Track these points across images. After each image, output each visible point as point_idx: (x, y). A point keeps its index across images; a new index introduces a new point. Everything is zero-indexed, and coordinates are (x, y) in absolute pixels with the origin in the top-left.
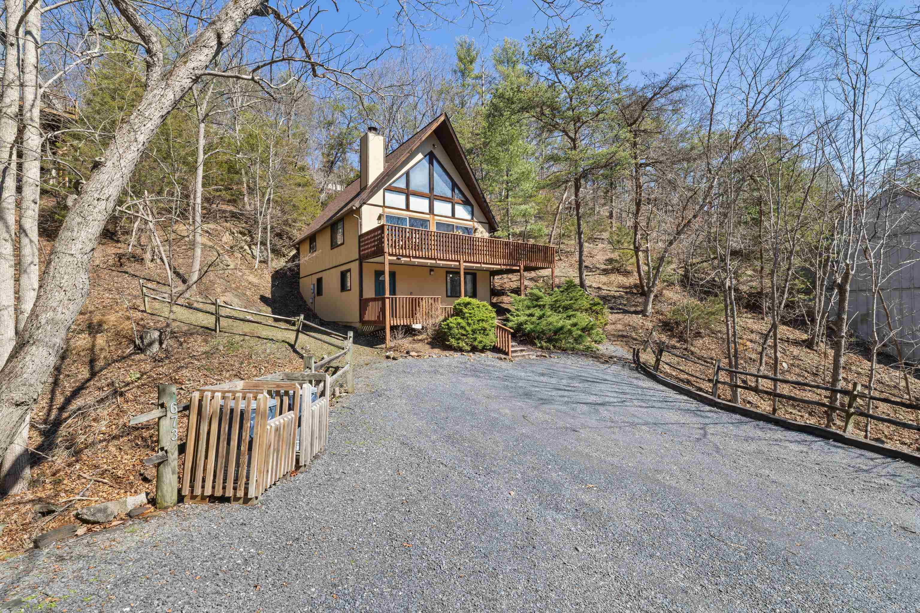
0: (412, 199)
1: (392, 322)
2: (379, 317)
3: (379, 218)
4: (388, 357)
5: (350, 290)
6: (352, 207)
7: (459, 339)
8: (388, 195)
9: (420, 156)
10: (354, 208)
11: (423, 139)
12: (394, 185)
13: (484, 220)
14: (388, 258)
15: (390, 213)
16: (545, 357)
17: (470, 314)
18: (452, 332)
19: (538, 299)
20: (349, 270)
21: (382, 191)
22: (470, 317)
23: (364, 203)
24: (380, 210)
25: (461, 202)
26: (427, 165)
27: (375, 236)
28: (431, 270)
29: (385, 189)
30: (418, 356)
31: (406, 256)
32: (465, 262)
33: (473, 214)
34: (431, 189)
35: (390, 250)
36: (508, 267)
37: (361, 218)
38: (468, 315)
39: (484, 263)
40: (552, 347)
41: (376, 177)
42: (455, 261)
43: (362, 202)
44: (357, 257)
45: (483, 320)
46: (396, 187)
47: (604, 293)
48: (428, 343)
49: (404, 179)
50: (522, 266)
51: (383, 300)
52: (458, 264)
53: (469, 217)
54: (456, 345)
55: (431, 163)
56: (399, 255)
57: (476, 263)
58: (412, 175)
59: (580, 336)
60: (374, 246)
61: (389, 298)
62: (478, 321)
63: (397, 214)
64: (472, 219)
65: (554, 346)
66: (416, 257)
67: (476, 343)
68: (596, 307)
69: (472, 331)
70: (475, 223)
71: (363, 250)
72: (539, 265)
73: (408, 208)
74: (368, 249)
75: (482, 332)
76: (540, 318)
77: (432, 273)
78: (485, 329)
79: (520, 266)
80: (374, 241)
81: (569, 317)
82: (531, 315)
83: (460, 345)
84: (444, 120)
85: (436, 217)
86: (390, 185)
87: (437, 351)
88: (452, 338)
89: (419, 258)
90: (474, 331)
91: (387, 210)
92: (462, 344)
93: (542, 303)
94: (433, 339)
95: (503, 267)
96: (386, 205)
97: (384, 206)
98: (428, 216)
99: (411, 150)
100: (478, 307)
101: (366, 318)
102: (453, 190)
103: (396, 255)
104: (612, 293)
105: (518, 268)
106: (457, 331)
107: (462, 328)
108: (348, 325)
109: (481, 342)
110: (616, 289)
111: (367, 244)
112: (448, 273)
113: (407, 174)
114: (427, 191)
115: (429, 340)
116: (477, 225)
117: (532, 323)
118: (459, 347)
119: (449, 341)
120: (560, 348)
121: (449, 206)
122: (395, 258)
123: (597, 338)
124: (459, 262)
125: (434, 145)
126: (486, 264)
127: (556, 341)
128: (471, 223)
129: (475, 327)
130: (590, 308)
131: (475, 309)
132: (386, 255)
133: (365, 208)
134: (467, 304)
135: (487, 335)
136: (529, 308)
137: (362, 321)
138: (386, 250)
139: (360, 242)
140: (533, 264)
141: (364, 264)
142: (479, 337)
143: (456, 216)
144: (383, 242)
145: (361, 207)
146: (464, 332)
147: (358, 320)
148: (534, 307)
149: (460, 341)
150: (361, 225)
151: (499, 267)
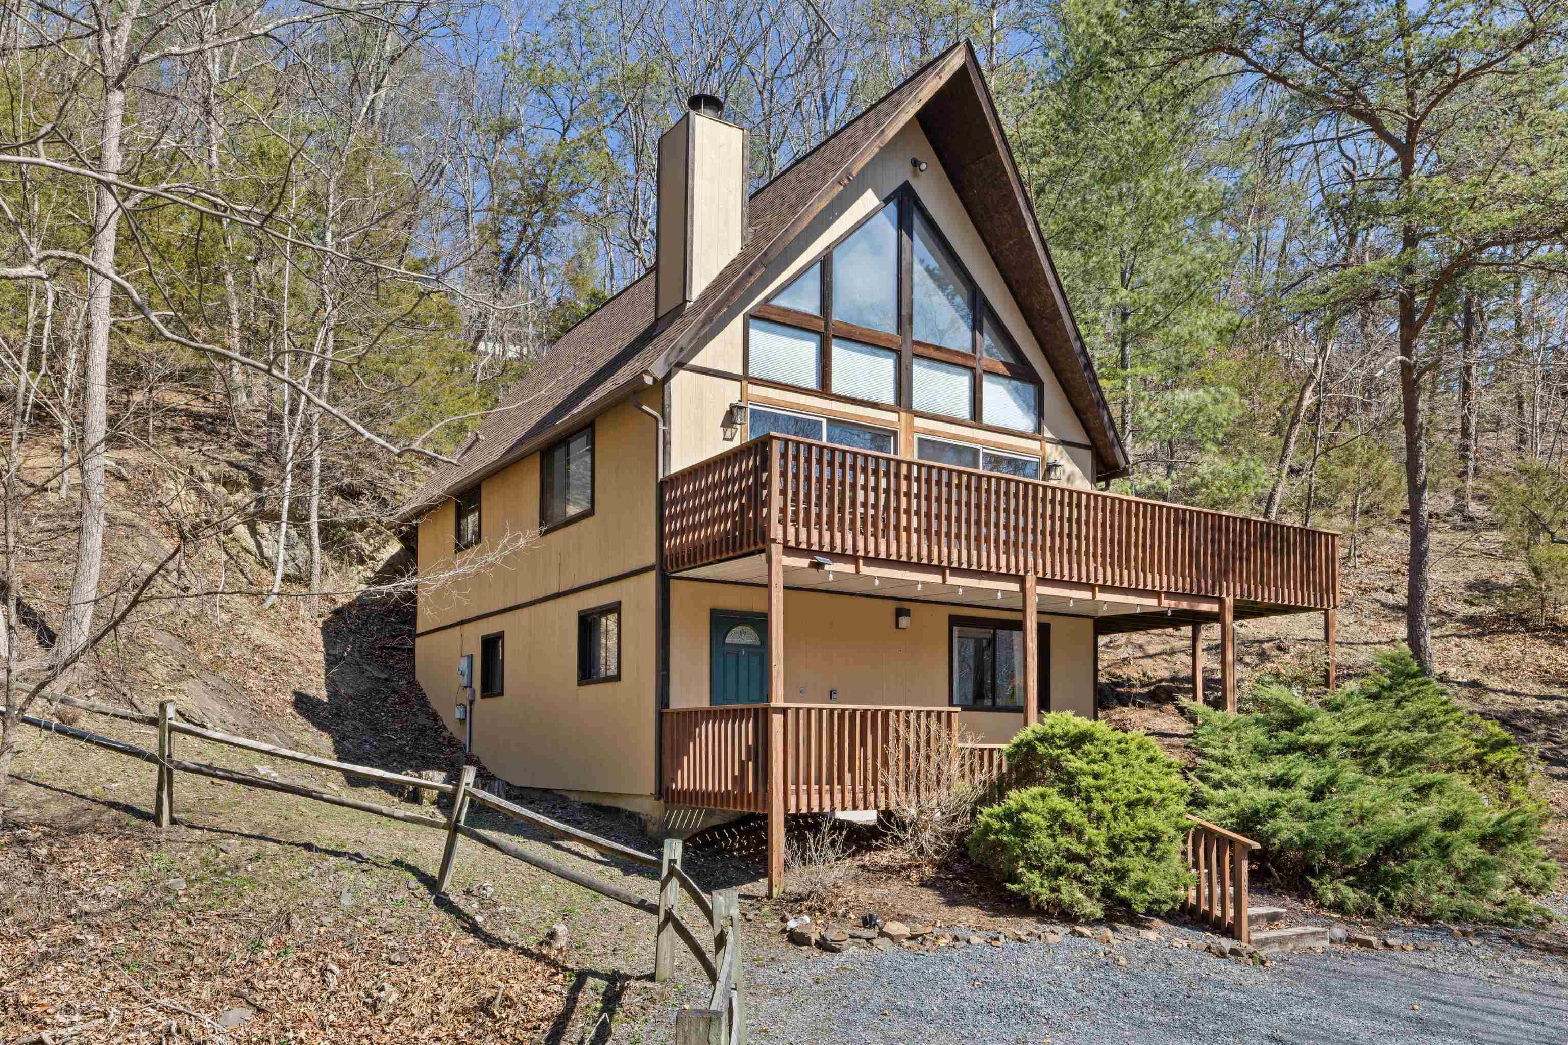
0: (840, 354)
1: (792, 800)
2: (741, 780)
3: (729, 420)
4: (797, 939)
5: (617, 678)
6: (639, 378)
7: (1059, 872)
8: (760, 337)
9: (869, 201)
10: (648, 380)
11: (891, 133)
12: (781, 302)
13: (1080, 437)
14: (782, 561)
15: (766, 402)
16: (1368, 944)
17: (1096, 776)
18: (1030, 845)
19: (1293, 721)
20: (615, 608)
21: (738, 321)
22: (1100, 789)
23: (681, 365)
24: (731, 392)
25: (1002, 369)
26: (892, 232)
27: (728, 481)
28: (901, 613)
29: (753, 316)
30: (912, 938)
31: (842, 557)
32: (1042, 581)
33: (1040, 413)
34: (904, 319)
35: (791, 530)
36: (1184, 605)
37: (666, 418)
38: (1090, 780)
39: (1104, 588)
40: (1379, 907)
41: (715, 274)
42: (1007, 577)
43: (673, 359)
44: (651, 558)
45: (1148, 802)
46: (786, 311)
47: (1501, 703)
48: (923, 884)
49: (812, 283)
50: (1229, 601)
51: (762, 719)
52: (1015, 587)
53: (1026, 423)
54: (1045, 894)
55: (904, 224)
56: (820, 552)
57: (1078, 585)
58: (841, 270)
59: (1481, 865)
60: (725, 517)
61: (784, 711)
62: (1131, 805)
63: (791, 406)
64: (1039, 429)
65: (1388, 904)
66: (875, 561)
67: (1123, 892)
68: (1499, 755)
69: (1110, 843)
70: (1049, 447)
71: (673, 534)
72: (1288, 597)
73: (824, 388)
74: (695, 527)
75: (1147, 845)
76: (1318, 794)
77: (904, 621)
78: (1154, 838)
79: (1221, 601)
80: (726, 499)
81: (1423, 790)
82: (1282, 782)
83: (1065, 896)
84: (963, 70)
85: (919, 422)
86: (767, 300)
87: (968, 915)
88: (1031, 868)
89: (887, 563)
90: (1116, 847)
91: (755, 390)
92: (1070, 892)
93: (1316, 738)
94: (942, 866)
95: (1165, 603)
96: (753, 372)
97: (745, 378)
98: (892, 417)
99: (848, 173)
100: (1122, 752)
101: (683, 781)
102: (976, 326)
103: (808, 552)
104: (1530, 704)
105: (1215, 608)
106: (1048, 841)
107: (1067, 828)
108: (607, 802)
109: (1141, 886)
110: (1538, 688)
111: (695, 510)
112: (954, 621)
113: (825, 262)
114: (888, 326)
115: (929, 871)
116: (1054, 453)
117: (1297, 813)
118: (1058, 904)
119: (1015, 879)
120: (1408, 910)
121: (963, 381)
122: (804, 563)
123: (1532, 875)
124: (1022, 580)
125: (915, 163)
126: (1113, 589)
127: (1395, 881)
128: (1035, 445)
129: (1122, 827)
130: (1480, 759)
131: (1116, 758)
132: (776, 550)
133: (681, 382)
134: (1077, 741)
135: (1160, 860)
136: (1264, 754)
137: (663, 792)
138: (776, 532)
139: (661, 505)
140: (1266, 596)
141: (674, 585)
142: (1135, 865)
143: (987, 419)
144: (767, 503)
145: (668, 377)
146: (1081, 849)
147: (650, 787)
148: (1282, 752)
149: (1062, 881)
150: (667, 443)
151: (1153, 602)
